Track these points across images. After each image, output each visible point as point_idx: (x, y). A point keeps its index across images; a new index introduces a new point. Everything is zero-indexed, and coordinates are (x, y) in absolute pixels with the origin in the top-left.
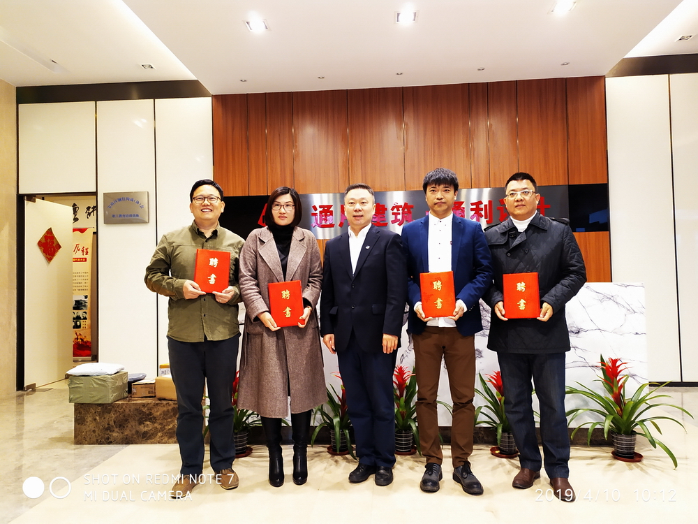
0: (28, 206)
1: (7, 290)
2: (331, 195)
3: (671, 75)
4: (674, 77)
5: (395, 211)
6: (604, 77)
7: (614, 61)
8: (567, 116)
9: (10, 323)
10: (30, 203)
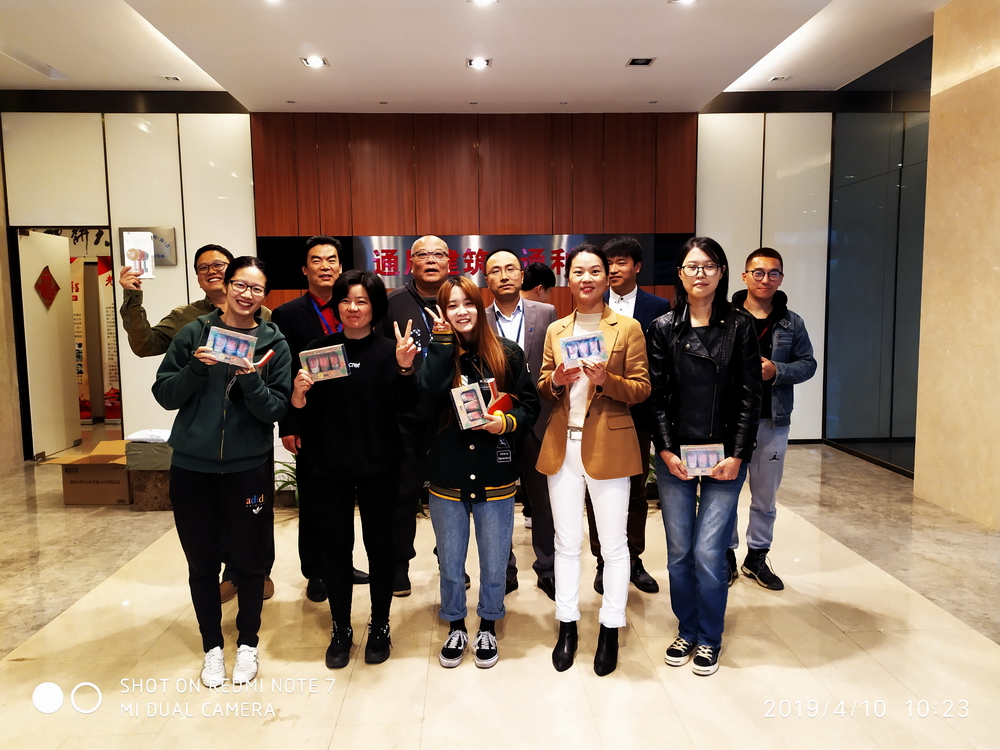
0: (22, 241)
1: (5, 344)
2: (392, 238)
3: (768, 115)
4: (770, 116)
5: (468, 258)
6: (697, 114)
7: (710, 97)
8: (656, 157)
9: (11, 383)
10: (24, 237)
